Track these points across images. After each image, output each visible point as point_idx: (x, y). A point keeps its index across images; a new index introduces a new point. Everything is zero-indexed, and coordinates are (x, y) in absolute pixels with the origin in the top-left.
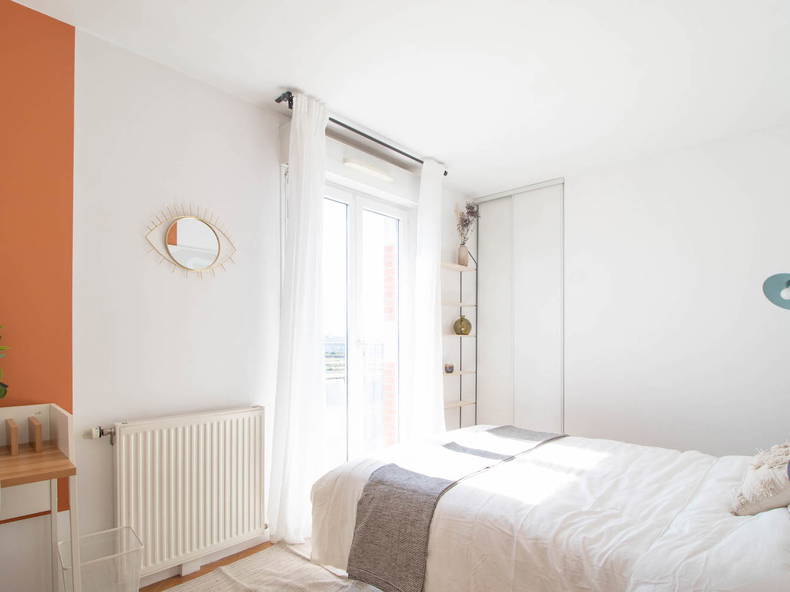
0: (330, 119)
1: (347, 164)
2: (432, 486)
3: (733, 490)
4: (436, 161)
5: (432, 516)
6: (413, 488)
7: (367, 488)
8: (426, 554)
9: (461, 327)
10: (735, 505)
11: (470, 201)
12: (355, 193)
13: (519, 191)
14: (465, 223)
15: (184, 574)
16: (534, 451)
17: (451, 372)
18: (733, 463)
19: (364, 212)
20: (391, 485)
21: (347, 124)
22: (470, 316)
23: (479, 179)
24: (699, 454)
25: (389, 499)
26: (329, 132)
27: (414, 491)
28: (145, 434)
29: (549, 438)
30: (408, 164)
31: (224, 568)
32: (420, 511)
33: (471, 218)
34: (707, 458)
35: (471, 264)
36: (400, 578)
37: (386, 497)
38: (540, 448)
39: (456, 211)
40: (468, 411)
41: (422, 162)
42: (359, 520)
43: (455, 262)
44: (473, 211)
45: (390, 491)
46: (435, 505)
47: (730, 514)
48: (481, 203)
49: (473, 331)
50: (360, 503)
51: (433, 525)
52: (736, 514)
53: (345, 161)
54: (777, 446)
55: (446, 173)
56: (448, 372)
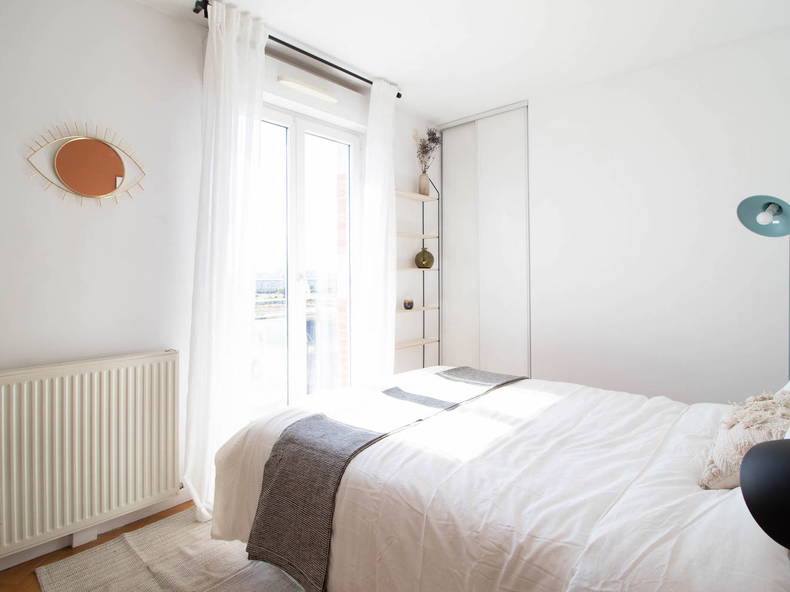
0: (270, 37)
1: (282, 82)
2: (345, 445)
3: (703, 452)
4: (387, 82)
5: (339, 484)
6: (323, 448)
7: (278, 447)
8: (331, 531)
9: (423, 260)
10: (705, 475)
11: (432, 127)
12: (296, 115)
13: (484, 115)
14: (424, 150)
15: (75, 545)
16: (482, 397)
17: (411, 308)
18: (705, 413)
19: (307, 136)
20: (301, 444)
21: (291, 43)
22: (432, 249)
23: (440, 104)
24: (669, 401)
25: (297, 462)
26: (269, 51)
27: (324, 452)
28: (20, 387)
29: (505, 381)
30: (357, 84)
31: (127, 536)
32: (326, 476)
33: (433, 145)
34: (676, 406)
35: (433, 194)
36: (304, 560)
37: (294, 459)
38: (492, 393)
39: (415, 138)
40: (432, 350)
41: (371, 83)
42: (264, 486)
43: (415, 192)
44: (434, 138)
45: (300, 451)
46: (343, 470)
47: (698, 487)
48: (444, 130)
49: (435, 265)
50: (267, 465)
51: (339, 496)
52: (707, 488)
53: (279, 79)
54: (752, 398)
55: (399, 96)
56: (407, 308)
